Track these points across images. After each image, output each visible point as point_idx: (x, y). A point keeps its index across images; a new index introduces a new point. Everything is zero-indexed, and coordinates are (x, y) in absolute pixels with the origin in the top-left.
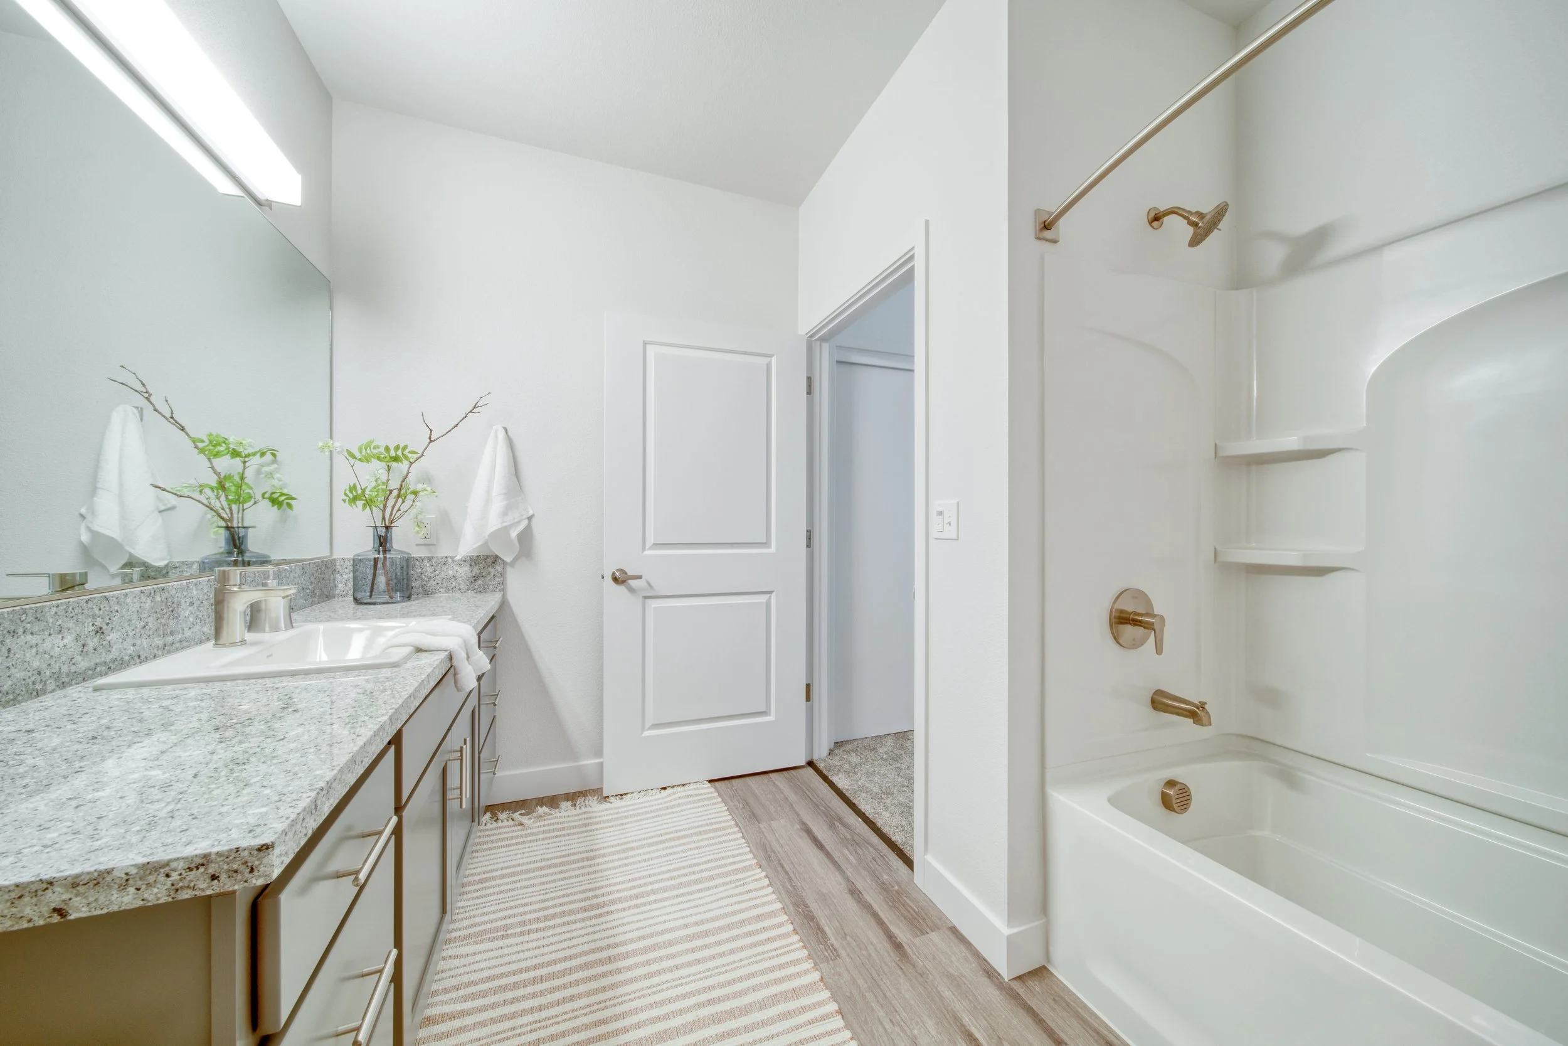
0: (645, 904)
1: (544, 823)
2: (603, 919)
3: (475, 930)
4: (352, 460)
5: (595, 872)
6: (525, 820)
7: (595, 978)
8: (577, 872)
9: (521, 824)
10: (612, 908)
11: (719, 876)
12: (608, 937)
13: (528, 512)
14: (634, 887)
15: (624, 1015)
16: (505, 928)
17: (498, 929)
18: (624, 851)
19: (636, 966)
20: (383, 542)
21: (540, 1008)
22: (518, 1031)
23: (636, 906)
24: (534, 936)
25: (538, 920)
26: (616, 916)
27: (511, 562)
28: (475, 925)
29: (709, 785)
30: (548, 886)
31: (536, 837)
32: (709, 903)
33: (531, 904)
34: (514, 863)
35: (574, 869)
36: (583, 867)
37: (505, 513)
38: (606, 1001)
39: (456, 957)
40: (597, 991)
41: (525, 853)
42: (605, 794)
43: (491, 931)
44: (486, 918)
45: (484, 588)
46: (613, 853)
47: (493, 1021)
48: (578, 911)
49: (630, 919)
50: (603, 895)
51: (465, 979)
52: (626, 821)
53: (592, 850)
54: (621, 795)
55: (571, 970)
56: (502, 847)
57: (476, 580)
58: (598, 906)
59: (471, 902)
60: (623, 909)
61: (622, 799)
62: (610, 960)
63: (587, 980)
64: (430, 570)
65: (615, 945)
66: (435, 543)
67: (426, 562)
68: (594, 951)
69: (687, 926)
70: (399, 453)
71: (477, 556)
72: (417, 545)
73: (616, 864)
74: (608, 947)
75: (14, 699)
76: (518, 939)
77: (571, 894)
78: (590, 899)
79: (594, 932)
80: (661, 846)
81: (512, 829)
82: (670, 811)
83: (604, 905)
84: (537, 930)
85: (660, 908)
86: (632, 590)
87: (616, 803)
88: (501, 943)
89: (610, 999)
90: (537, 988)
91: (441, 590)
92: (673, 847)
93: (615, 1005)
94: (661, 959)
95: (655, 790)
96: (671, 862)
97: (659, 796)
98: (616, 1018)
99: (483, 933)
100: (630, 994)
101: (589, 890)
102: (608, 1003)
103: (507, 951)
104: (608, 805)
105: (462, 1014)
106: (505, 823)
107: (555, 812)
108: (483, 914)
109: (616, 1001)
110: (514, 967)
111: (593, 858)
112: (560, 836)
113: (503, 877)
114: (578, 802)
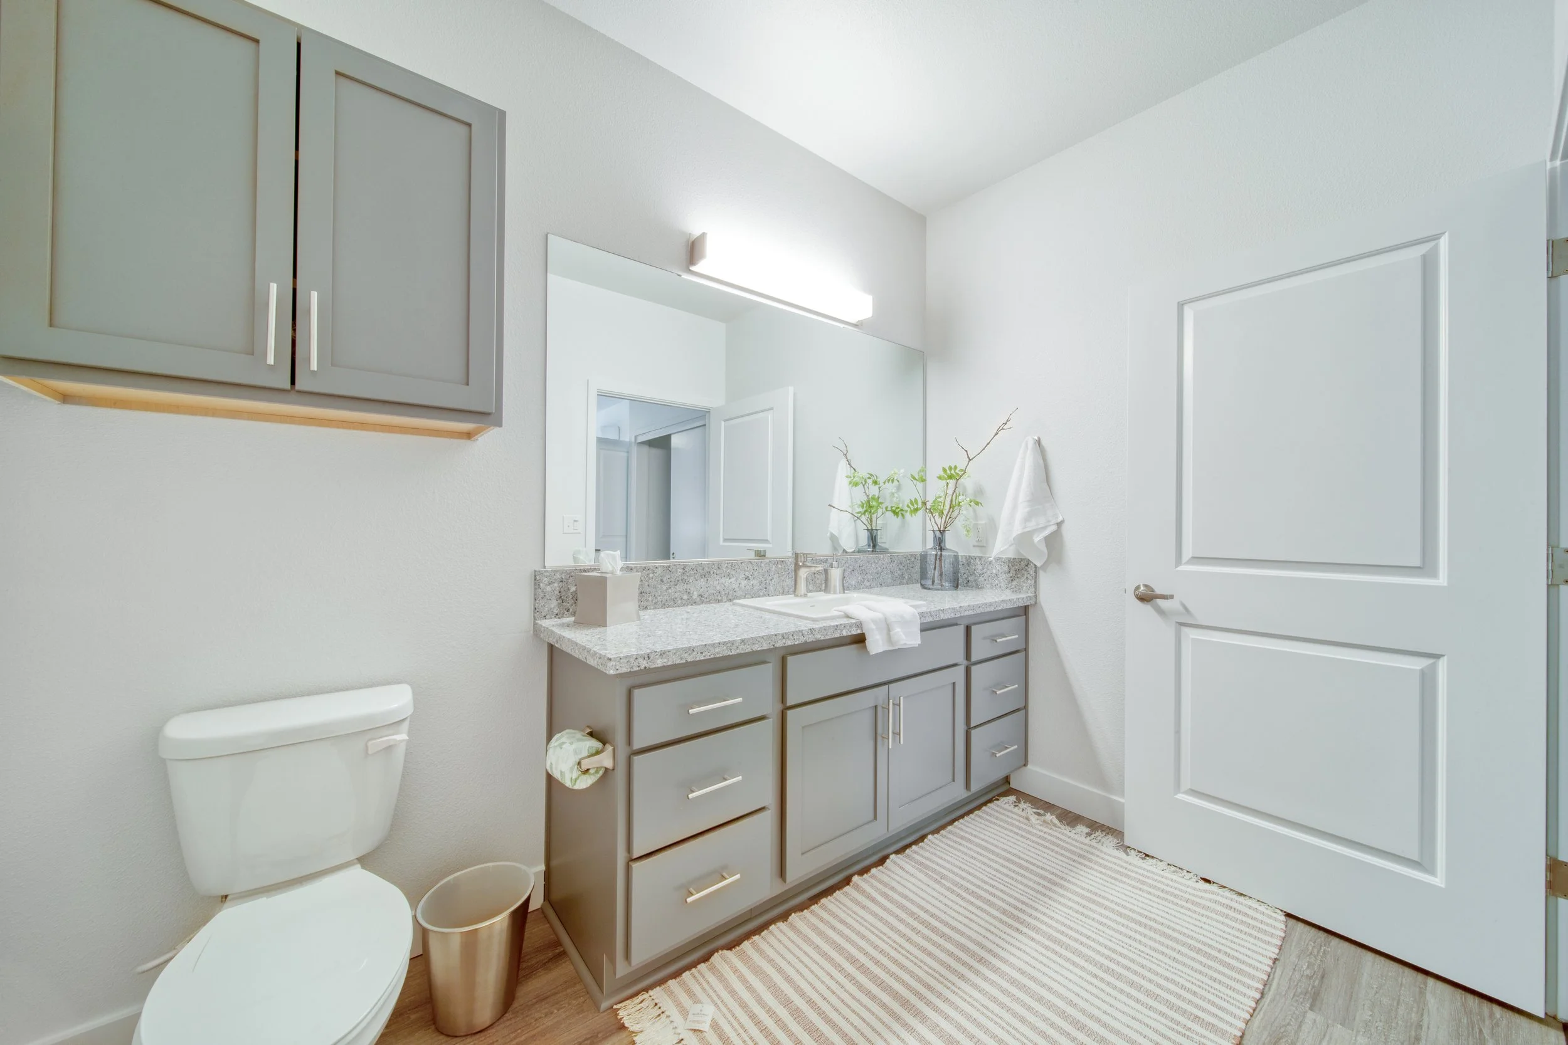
0: (1056, 953)
1: (1045, 830)
2: (1008, 930)
3: (927, 862)
4: (915, 481)
5: (1045, 895)
6: (1034, 819)
7: (958, 959)
8: (1031, 884)
9: (1028, 819)
10: (1025, 930)
11: (1166, 1002)
12: (997, 945)
13: (1057, 518)
14: (1062, 933)
15: (946, 1000)
16: (943, 877)
17: (938, 873)
18: (1089, 900)
19: (993, 983)
20: (940, 543)
21: (909, 940)
22: (885, 938)
23: (1047, 948)
24: (953, 897)
25: (967, 890)
26: (1020, 937)
27: (1042, 566)
28: (930, 860)
29: (1283, 918)
30: (998, 875)
31: (1030, 836)
32: (1121, 1011)
33: (974, 876)
34: (995, 842)
35: (1030, 879)
36: (1039, 884)
37: (1027, 519)
38: (946, 979)
39: (901, 868)
40: (948, 967)
41: (1010, 841)
42: (1127, 843)
43: (934, 871)
44: (940, 862)
45: (1019, 589)
46: (1078, 894)
47: (881, 919)
48: (999, 909)
49: (1028, 950)
50: (1030, 916)
51: (894, 884)
52: (1124, 879)
53: (1062, 878)
54: (1147, 855)
55: (949, 939)
56: (999, 826)
57: (1012, 580)
58: (1017, 919)
59: (943, 845)
60: (1033, 939)
61: (1143, 859)
62: (981, 960)
63: (951, 954)
64: (980, 567)
65: (996, 955)
66: (985, 545)
67: (977, 561)
68: (978, 944)
69: (1071, 1003)
70: (953, 472)
71: (1014, 559)
72: (974, 546)
73: (1070, 904)
74: (990, 951)
75: (709, 601)
76: (943, 890)
77: (1008, 894)
78: (1016, 908)
79: (992, 933)
80: (1133, 925)
81: (1020, 819)
82: (1189, 905)
83: (1022, 922)
84: (958, 895)
85: (1064, 968)
86: (1161, 612)
87: (1134, 859)
88: (931, 883)
89: (950, 981)
90: (920, 927)
91: (988, 586)
92: (1145, 936)
93: (948, 988)
94: (1017, 1000)
95: (1191, 875)
96: (1125, 946)
97: (1192, 883)
98: (939, 995)
99: (927, 867)
100: (966, 993)
101: (1023, 903)
102: (946, 982)
103: (929, 890)
104: (1122, 855)
105: (873, 900)
106: (1020, 812)
107: (1066, 830)
108: (941, 858)
109: (953, 988)
110: (923, 903)
111: (1056, 884)
112: (1049, 849)
113: (978, 845)
114: (1097, 834)
